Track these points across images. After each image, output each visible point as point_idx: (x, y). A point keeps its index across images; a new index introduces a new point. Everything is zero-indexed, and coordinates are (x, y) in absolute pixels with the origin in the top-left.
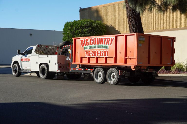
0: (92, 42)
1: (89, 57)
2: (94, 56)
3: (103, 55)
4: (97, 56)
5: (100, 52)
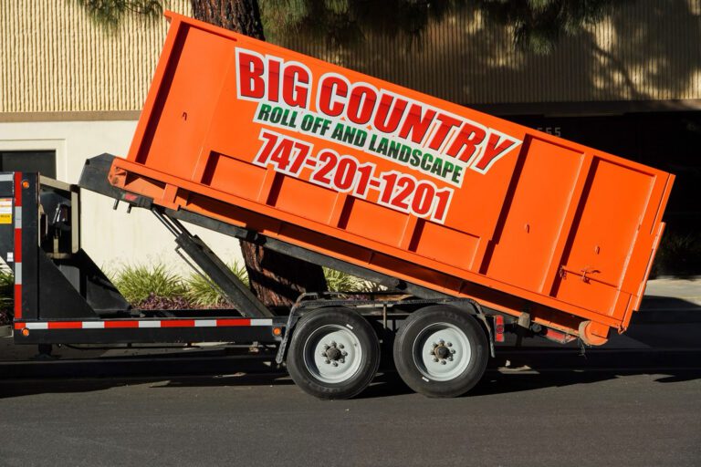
0: (335, 98)
1: (287, 171)
2: (332, 185)
3: (409, 200)
4: (361, 190)
5: (385, 177)
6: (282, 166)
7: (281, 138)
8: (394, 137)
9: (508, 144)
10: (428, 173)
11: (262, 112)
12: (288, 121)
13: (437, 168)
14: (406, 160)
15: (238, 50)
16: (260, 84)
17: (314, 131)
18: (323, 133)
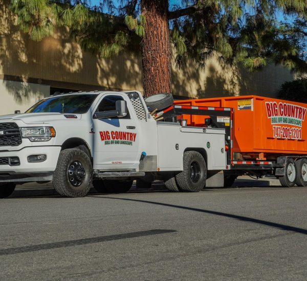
0: (282, 110)
15: (266, 102)
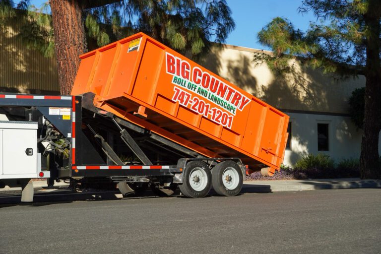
1: (183, 105)
2: (197, 111)
3: (220, 119)
4: (206, 115)
5: (213, 110)
6: (182, 102)
7: (181, 91)
8: (215, 94)
9: (247, 101)
10: (226, 109)
11: (175, 79)
12: (183, 84)
13: (228, 108)
14: (219, 104)
15: (167, 53)
16: (174, 68)
17: (192, 89)
18: (194, 90)
